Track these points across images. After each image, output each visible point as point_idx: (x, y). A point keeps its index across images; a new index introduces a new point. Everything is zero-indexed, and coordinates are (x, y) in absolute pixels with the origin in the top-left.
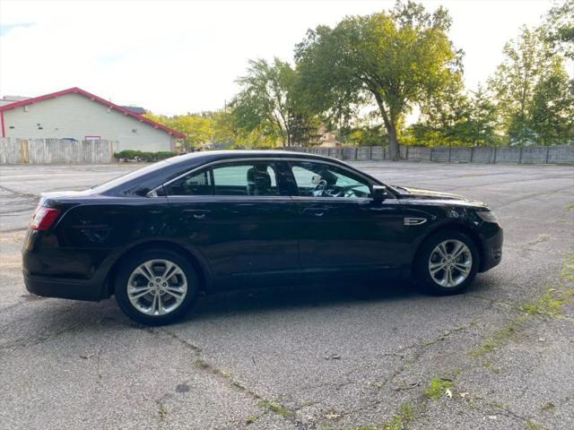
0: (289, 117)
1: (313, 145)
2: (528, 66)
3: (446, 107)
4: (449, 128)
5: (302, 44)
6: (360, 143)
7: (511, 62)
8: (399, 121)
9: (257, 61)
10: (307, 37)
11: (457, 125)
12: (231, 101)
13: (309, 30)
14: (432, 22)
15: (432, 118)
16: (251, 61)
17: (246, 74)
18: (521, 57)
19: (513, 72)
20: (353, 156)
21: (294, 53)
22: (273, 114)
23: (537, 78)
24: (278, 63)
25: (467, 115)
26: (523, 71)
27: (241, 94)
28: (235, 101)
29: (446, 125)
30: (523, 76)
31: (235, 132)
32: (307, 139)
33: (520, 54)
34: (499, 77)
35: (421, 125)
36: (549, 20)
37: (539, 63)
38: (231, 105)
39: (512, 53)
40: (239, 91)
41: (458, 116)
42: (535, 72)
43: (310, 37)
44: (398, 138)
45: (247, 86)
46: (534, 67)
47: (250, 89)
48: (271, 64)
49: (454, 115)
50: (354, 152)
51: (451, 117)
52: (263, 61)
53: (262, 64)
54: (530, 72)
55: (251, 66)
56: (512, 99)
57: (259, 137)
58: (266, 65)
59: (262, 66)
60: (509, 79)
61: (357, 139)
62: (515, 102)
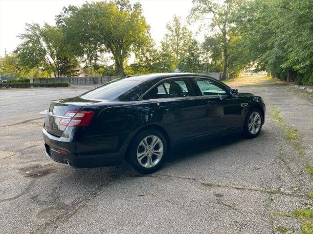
0: (57, 59)
1: (74, 76)
2: (178, 35)
3: (148, 55)
4: (150, 65)
5: (60, 16)
6: (103, 74)
7: (170, 33)
8: (124, 62)
9: (32, 24)
10: (63, 12)
11: (155, 64)
12: (16, 49)
13: (64, 8)
14: (133, 9)
15: (141, 60)
16: (27, 24)
17: (25, 32)
18: (174, 31)
19: (171, 38)
20: (100, 82)
21: (56, 21)
22: (46, 57)
23: (182, 41)
24: (47, 26)
25: (158, 59)
26: (176, 38)
27: (22, 45)
28: (19, 49)
29: (148, 64)
30: (176, 40)
31: (19, 69)
32: (69, 73)
33: (174, 29)
34: (166, 40)
35: (137, 64)
36: (191, 13)
37: (183, 34)
38: (16, 52)
39: (170, 28)
40: (20, 43)
41: (154, 60)
42: (181, 39)
43: (65, 12)
44: (124, 71)
45: (26, 40)
46: (181, 36)
47: (29, 42)
48: (42, 27)
49: (152, 59)
50: (100, 79)
51: (150, 60)
52: (36, 24)
53: (36, 26)
54: (179, 38)
55: (27, 27)
56: (172, 51)
57: (38, 72)
58: (39, 27)
59: (36, 27)
60: (170, 42)
61: (101, 72)
62: (173, 53)
